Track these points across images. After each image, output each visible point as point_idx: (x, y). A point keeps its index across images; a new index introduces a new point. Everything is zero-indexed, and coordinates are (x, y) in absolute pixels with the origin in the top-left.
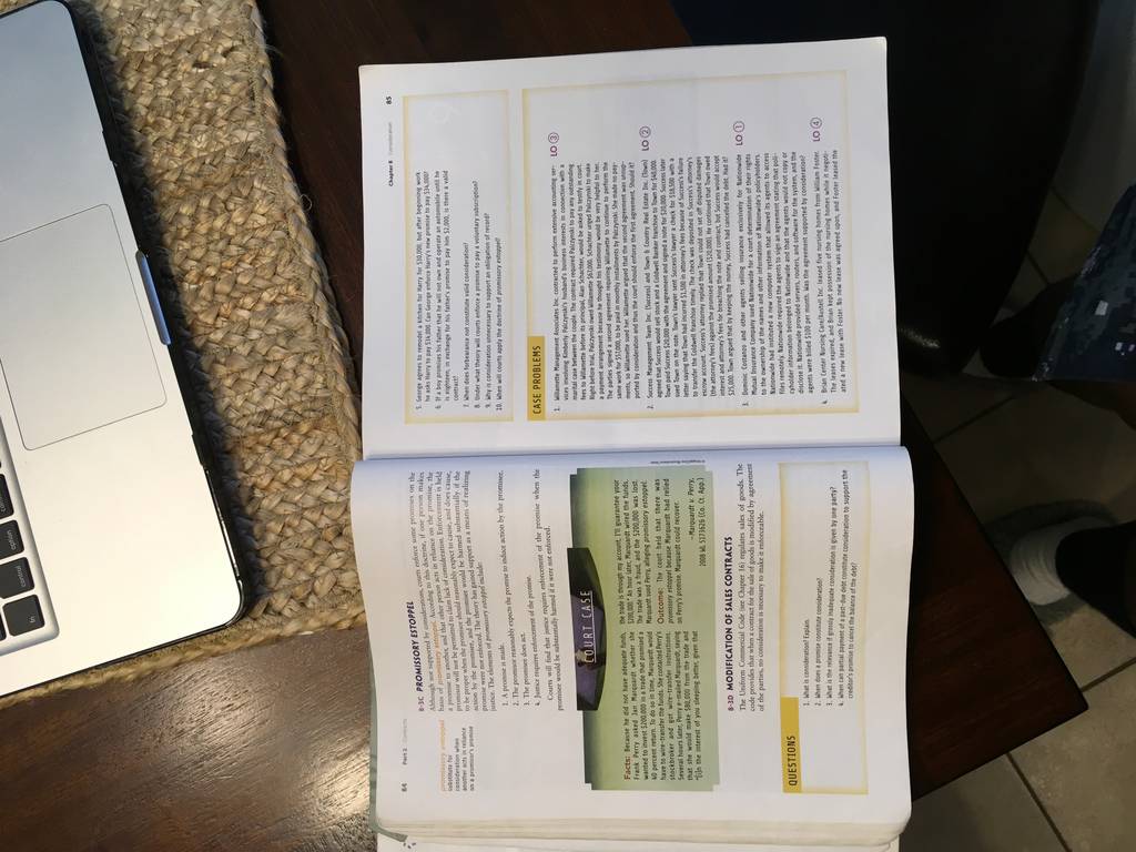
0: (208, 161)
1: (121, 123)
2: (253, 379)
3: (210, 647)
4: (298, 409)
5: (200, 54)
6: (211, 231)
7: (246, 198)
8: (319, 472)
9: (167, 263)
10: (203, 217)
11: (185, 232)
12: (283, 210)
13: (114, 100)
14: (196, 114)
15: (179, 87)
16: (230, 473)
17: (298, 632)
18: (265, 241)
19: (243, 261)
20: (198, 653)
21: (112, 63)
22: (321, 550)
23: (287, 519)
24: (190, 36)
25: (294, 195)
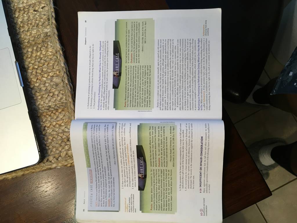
0: (36, 37)
1: (13, 26)
2: (46, 97)
3: (31, 170)
4: (58, 105)
5: (35, 8)
6: (36, 56)
7: (46, 47)
8: (63, 123)
9: (24, 64)
10: (34, 52)
11: (29, 56)
12: (56, 51)
13: (12, 20)
14: (33, 24)
15: (30, 17)
16: (39, 123)
17: (56, 167)
18: (51, 59)
19: (45, 65)
20: (28, 172)
21: (12, 10)
22: (63, 144)
23: (54, 136)
24: (33, 3)
25: (59, 47)
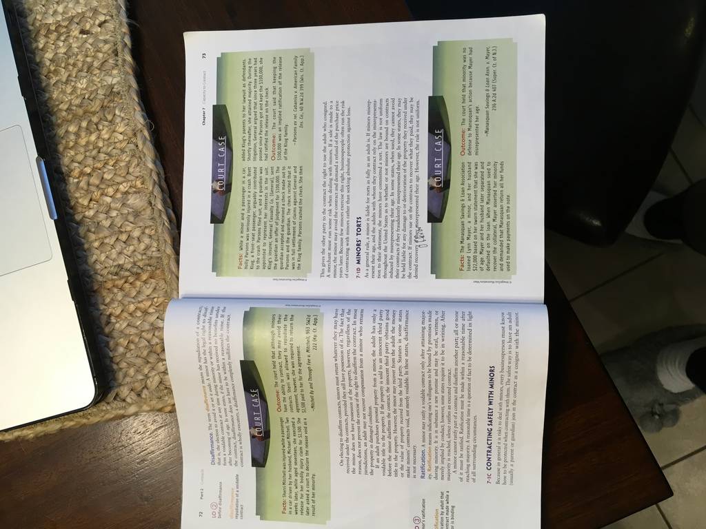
0: (86, 97)
1: (33, 71)
2: (112, 243)
3: (79, 420)
4: (140, 264)
5: (85, 25)
6: (88, 143)
7: (110, 122)
8: (153, 307)
9: (60, 164)
10: (83, 134)
11: (71, 144)
12: (133, 130)
13: (30, 55)
14: (80, 65)
15: (71, 47)
16: (95, 306)
17: (137, 412)
18: (123, 151)
19: (108, 164)
20: (72, 423)
21: (30, 31)
22: (152, 359)
23: (131, 337)
24: (78, 13)
25: (142, 120)
